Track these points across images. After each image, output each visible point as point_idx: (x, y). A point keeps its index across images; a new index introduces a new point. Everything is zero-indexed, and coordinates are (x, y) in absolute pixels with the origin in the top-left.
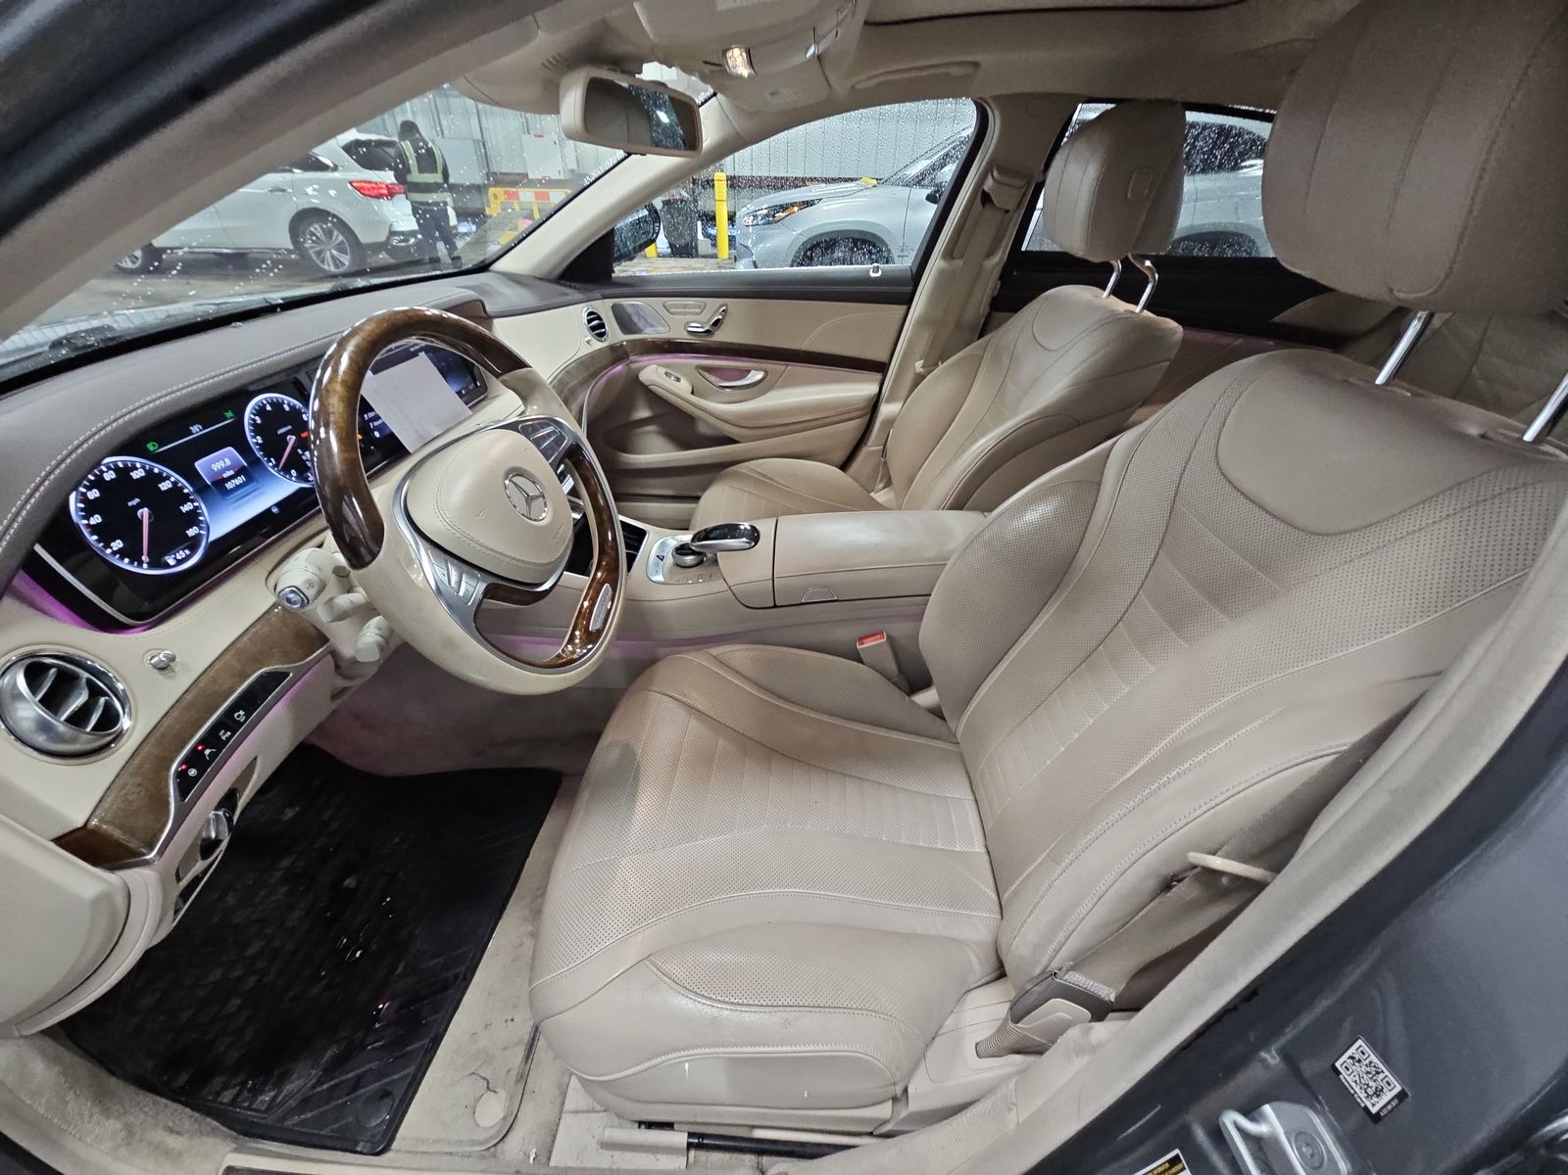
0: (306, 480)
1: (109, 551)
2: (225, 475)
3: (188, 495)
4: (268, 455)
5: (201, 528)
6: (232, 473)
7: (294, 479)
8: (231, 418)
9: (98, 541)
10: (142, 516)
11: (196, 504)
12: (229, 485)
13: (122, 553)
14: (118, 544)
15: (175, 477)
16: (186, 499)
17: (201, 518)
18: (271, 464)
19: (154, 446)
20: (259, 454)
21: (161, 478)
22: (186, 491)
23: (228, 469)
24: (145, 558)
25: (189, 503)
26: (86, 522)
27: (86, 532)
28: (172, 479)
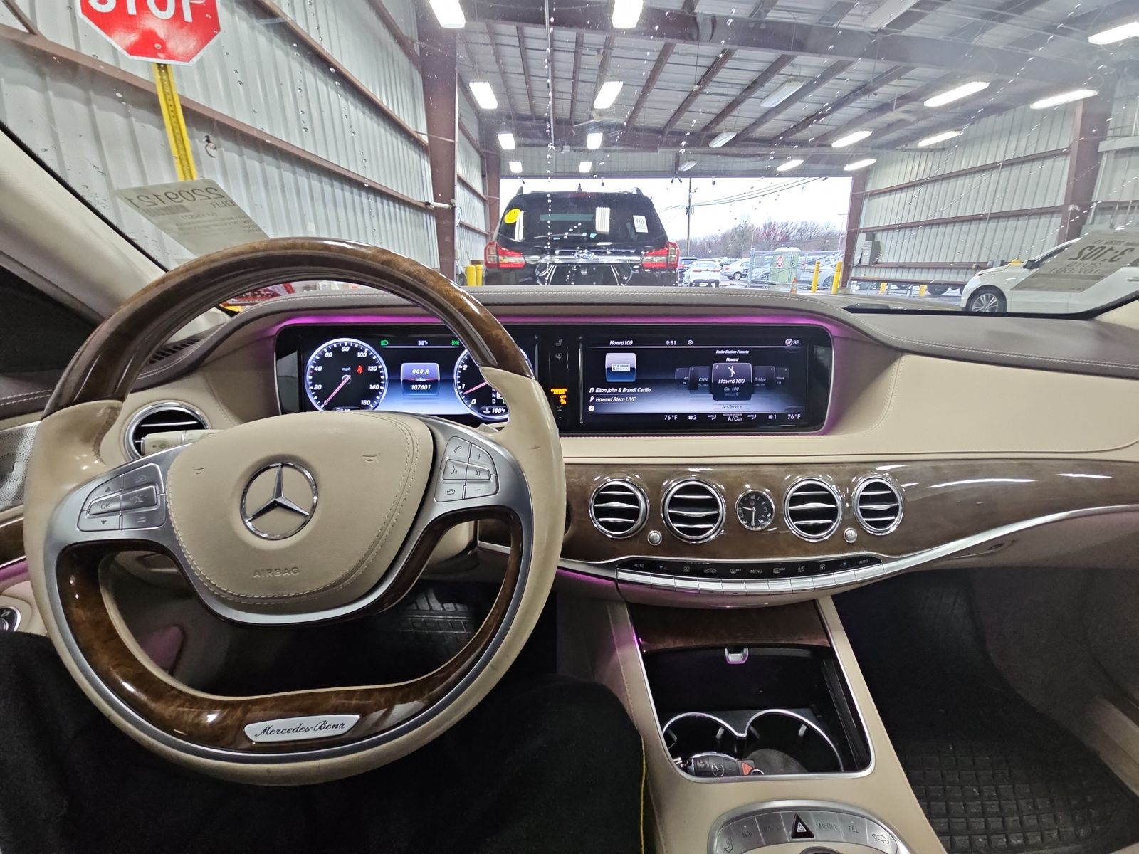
0: (481, 412)
1: (311, 388)
2: (417, 380)
3: (382, 380)
4: (461, 381)
5: (372, 403)
6: (424, 380)
7: (470, 406)
8: (455, 345)
9: (311, 380)
10: (344, 379)
11: (382, 388)
12: (414, 387)
13: (317, 393)
14: (318, 387)
15: (383, 366)
16: (379, 381)
17: (378, 397)
18: (459, 387)
19: (386, 343)
20: (456, 377)
21: (374, 363)
22: (382, 377)
23: (423, 376)
24: (326, 402)
25: (378, 386)
26: (313, 367)
27: (308, 372)
28: (380, 367)
